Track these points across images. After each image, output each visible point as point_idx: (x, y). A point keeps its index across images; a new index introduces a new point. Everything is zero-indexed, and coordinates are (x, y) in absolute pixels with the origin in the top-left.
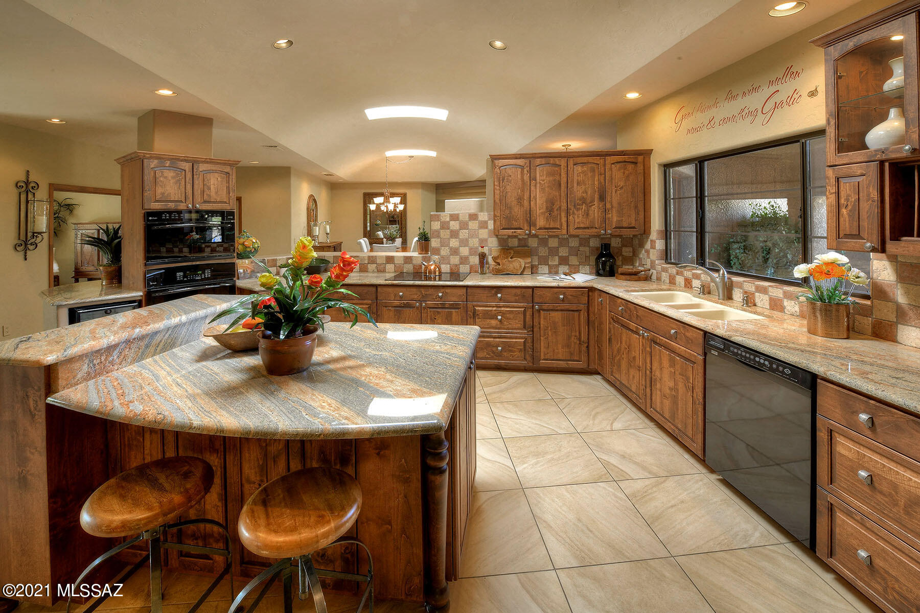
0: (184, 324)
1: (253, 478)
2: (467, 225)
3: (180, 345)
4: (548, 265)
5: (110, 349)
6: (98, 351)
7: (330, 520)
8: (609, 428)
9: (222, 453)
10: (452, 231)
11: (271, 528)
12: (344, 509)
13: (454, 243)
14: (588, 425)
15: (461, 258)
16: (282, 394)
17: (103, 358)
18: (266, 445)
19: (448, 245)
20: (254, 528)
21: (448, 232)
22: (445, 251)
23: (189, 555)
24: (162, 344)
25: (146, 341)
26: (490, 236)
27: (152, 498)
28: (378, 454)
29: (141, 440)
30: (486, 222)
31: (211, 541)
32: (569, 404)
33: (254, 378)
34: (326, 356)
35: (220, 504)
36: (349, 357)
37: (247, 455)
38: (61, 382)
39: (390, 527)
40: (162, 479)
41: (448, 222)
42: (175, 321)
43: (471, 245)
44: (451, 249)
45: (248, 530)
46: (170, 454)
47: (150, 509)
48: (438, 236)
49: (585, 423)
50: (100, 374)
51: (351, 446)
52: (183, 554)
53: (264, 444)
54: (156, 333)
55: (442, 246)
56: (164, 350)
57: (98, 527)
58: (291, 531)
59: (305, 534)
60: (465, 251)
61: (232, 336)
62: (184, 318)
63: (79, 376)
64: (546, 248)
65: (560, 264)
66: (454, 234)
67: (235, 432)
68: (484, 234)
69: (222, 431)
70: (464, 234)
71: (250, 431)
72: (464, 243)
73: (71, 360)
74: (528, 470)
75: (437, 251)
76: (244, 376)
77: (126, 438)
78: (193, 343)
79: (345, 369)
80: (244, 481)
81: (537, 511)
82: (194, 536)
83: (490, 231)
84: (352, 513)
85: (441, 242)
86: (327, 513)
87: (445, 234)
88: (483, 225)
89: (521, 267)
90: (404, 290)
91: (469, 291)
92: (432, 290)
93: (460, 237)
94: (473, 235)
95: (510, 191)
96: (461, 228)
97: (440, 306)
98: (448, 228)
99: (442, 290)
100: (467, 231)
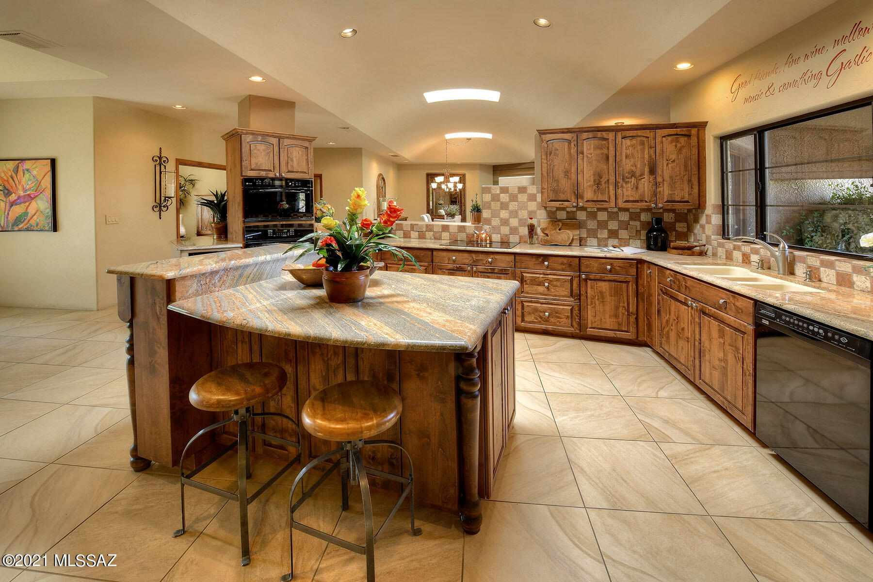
0: (269, 262)
2: (517, 197)
3: (266, 279)
4: (597, 238)
5: (213, 273)
6: (204, 274)
7: (373, 418)
8: (654, 395)
9: (295, 364)
10: (502, 203)
11: (325, 417)
12: (385, 411)
13: (504, 214)
15: (511, 229)
16: (338, 315)
17: (208, 280)
18: (328, 360)
19: (498, 216)
20: (313, 416)
21: (498, 204)
22: (495, 222)
23: (270, 445)
24: (251, 276)
25: (239, 272)
26: (538, 209)
27: (239, 386)
28: (418, 375)
29: (235, 348)
30: (535, 195)
31: (287, 435)
32: (614, 370)
33: (318, 304)
34: (379, 293)
35: (293, 405)
36: (398, 295)
37: (313, 366)
38: (178, 295)
39: (429, 441)
40: (248, 375)
41: (499, 195)
42: (261, 258)
43: (520, 216)
44: (501, 220)
45: (309, 416)
46: (256, 360)
47: (238, 394)
48: (489, 208)
49: (629, 388)
50: (206, 293)
51: (396, 366)
52: (266, 443)
53: (326, 359)
54: (247, 266)
55: (493, 217)
56: (253, 281)
57: (202, 402)
58: (342, 421)
59: (352, 425)
60: (514, 222)
61: (304, 271)
62: (268, 257)
63: (190, 292)
64: (595, 221)
65: (609, 237)
66: (504, 206)
67: (298, 336)
68: (532, 206)
69: (289, 335)
70: (513, 206)
71: (310, 337)
72: (515, 214)
73: (184, 278)
75: (488, 222)
76: (312, 302)
77: (225, 345)
78: (275, 279)
79: (392, 302)
81: (572, 457)
82: (274, 430)
83: (538, 203)
84: (392, 417)
85: (492, 213)
86: (371, 413)
87: (495, 205)
88: (532, 198)
89: (569, 238)
90: (457, 254)
91: (517, 257)
92: (483, 256)
93: (510, 209)
94: (523, 207)
95: (557, 164)
96: (511, 201)
97: (490, 271)
98: (499, 201)
99: (492, 256)
100: (516, 203)
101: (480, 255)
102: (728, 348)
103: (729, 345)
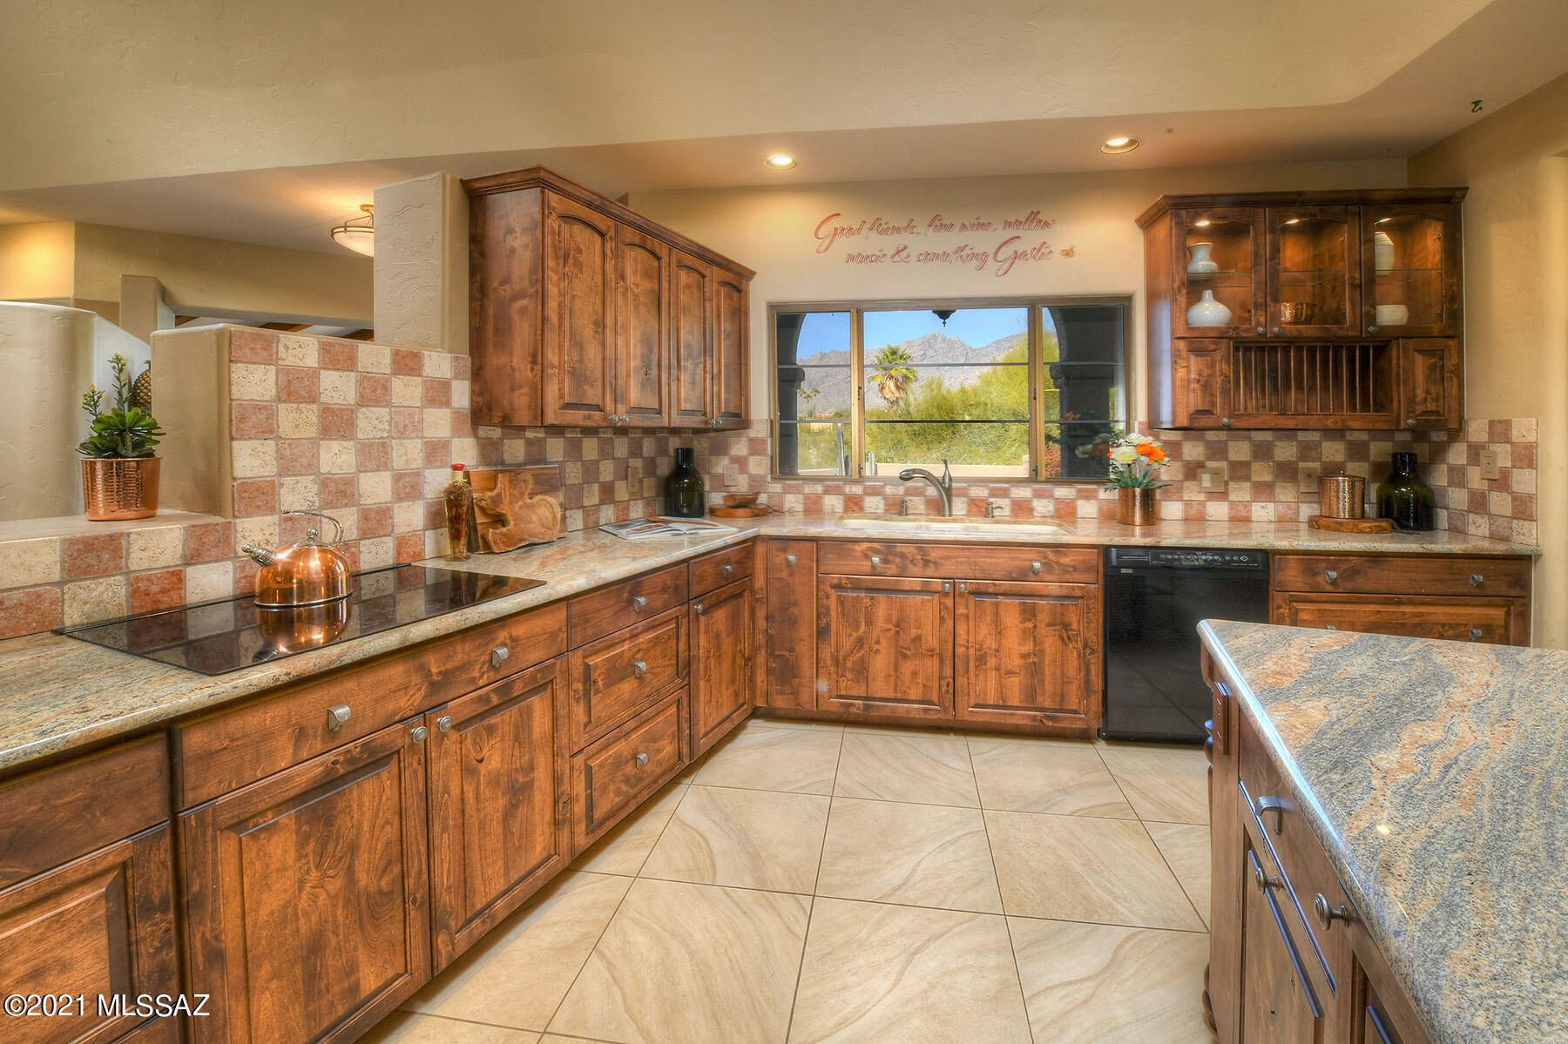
2: (386, 388)
4: (583, 507)
10: (327, 411)
13: (337, 457)
15: (365, 515)
19: (312, 467)
21: (311, 413)
22: (297, 495)
26: (457, 432)
30: (445, 386)
41: (313, 374)
43: (398, 463)
44: (325, 482)
48: (268, 431)
55: (285, 471)
60: (376, 488)
64: (579, 464)
65: (602, 502)
66: (337, 423)
68: (439, 423)
70: (371, 423)
72: (375, 455)
75: (261, 497)
83: (457, 414)
85: (280, 457)
87: (296, 421)
88: (438, 394)
89: (554, 518)
91: (576, 608)
93: (360, 435)
94: (406, 428)
96: (363, 402)
98: (312, 399)
100: (383, 412)
101: (459, 647)
102: (1043, 630)
103: (1048, 625)
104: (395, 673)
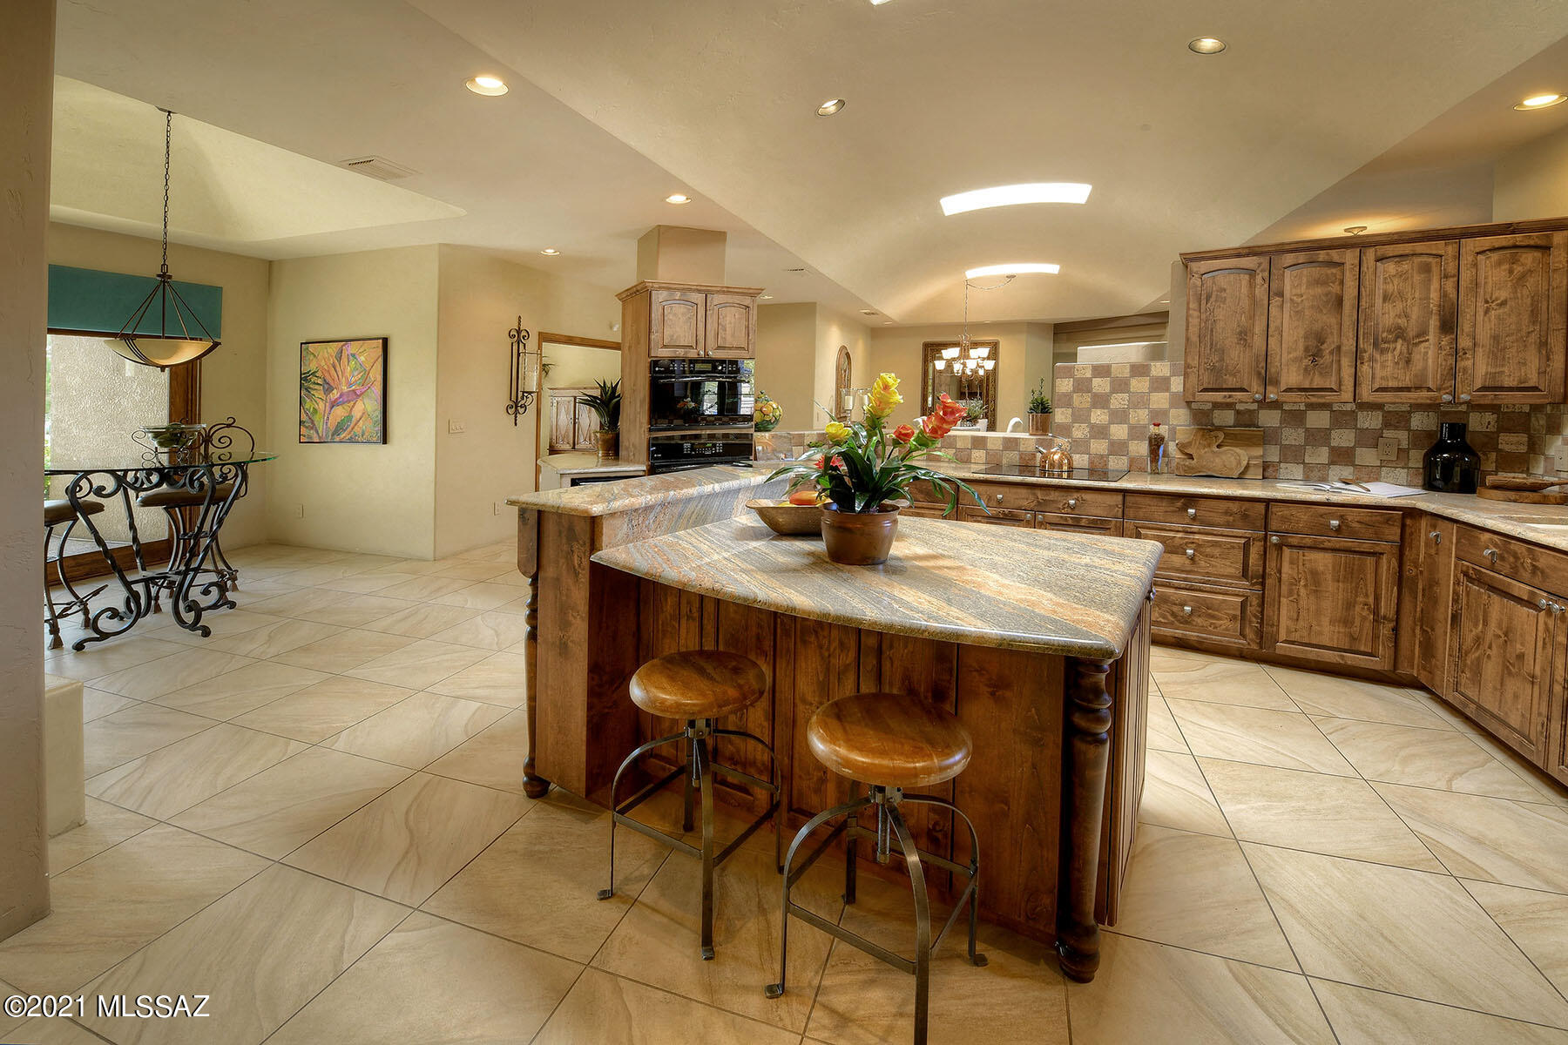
0: (718, 494)
1: (810, 698)
2: (1127, 384)
3: (712, 521)
4: (1303, 463)
5: (648, 509)
6: (636, 510)
7: (931, 754)
8: (1442, 785)
9: (772, 657)
10: (1095, 396)
11: (852, 746)
12: (947, 749)
13: (1099, 416)
14: (1388, 771)
15: (1112, 444)
16: (859, 583)
17: (641, 519)
18: (829, 656)
19: (1087, 420)
20: (832, 739)
21: (1088, 398)
22: (1080, 432)
23: (724, 782)
24: (694, 517)
25: (676, 510)
26: (1172, 405)
27: (704, 685)
28: (993, 694)
29: (677, 626)
30: (1167, 380)
31: (752, 771)
32: (1342, 729)
33: (814, 564)
34: (907, 551)
35: (766, 724)
36: (942, 556)
37: (803, 665)
38: (605, 539)
39: (1006, 808)
40: (710, 669)
41: (1090, 380)
42: (708, 488)
43: (1133, 420)
44: (1092, 427)
45: (823, 740)
46: (709, 646)
47: (704, 695)
48: (1069, 404)
49: (1382, 767)
50: (637, 539)
51: (951, 676)
52: (719, 779)
53: (826, 654)
54: (689, 500)
55: (1075, 421)
56: (695, 524)
57: (652, 701)
58: (881, 754)
59: (900, 763)
60: (1119, 432)
61: (780, 511)
62: (717, 487)
63: (619, 537)
64: (1301, 431)
65: (1332, 463)
66: (1101, 401)
68: (1160, 400)
70: (1119, 401)
72: (1119, 416)
73: (612, 515)
74: (1246, 814)
75: (1065, 430)
76: (805, 561)
77: (660, 622)
78: (725, 521)
79: (940, 568)
80: (797, 701)
81: (1266, 880)
82: (733, 760)
83: (1174, 395)
84: (958, 761)
85: (1073, 415)
86: (928, 748)
87: (1082, 401)
88: (1161, 385)
89: (1239, 463)
90: (1006, 489)
91: (1129, 499)
92: (1057, 494)
93: (1112, 407)
94: (1139, 402)
95: (1221, 317)
96: (1114, 391)
97: (1070, 522)
98: (1089, 390)
99: (1076, 495)
100: (1126, 396)
101: (1052, 493)
104: (1023, 492)
